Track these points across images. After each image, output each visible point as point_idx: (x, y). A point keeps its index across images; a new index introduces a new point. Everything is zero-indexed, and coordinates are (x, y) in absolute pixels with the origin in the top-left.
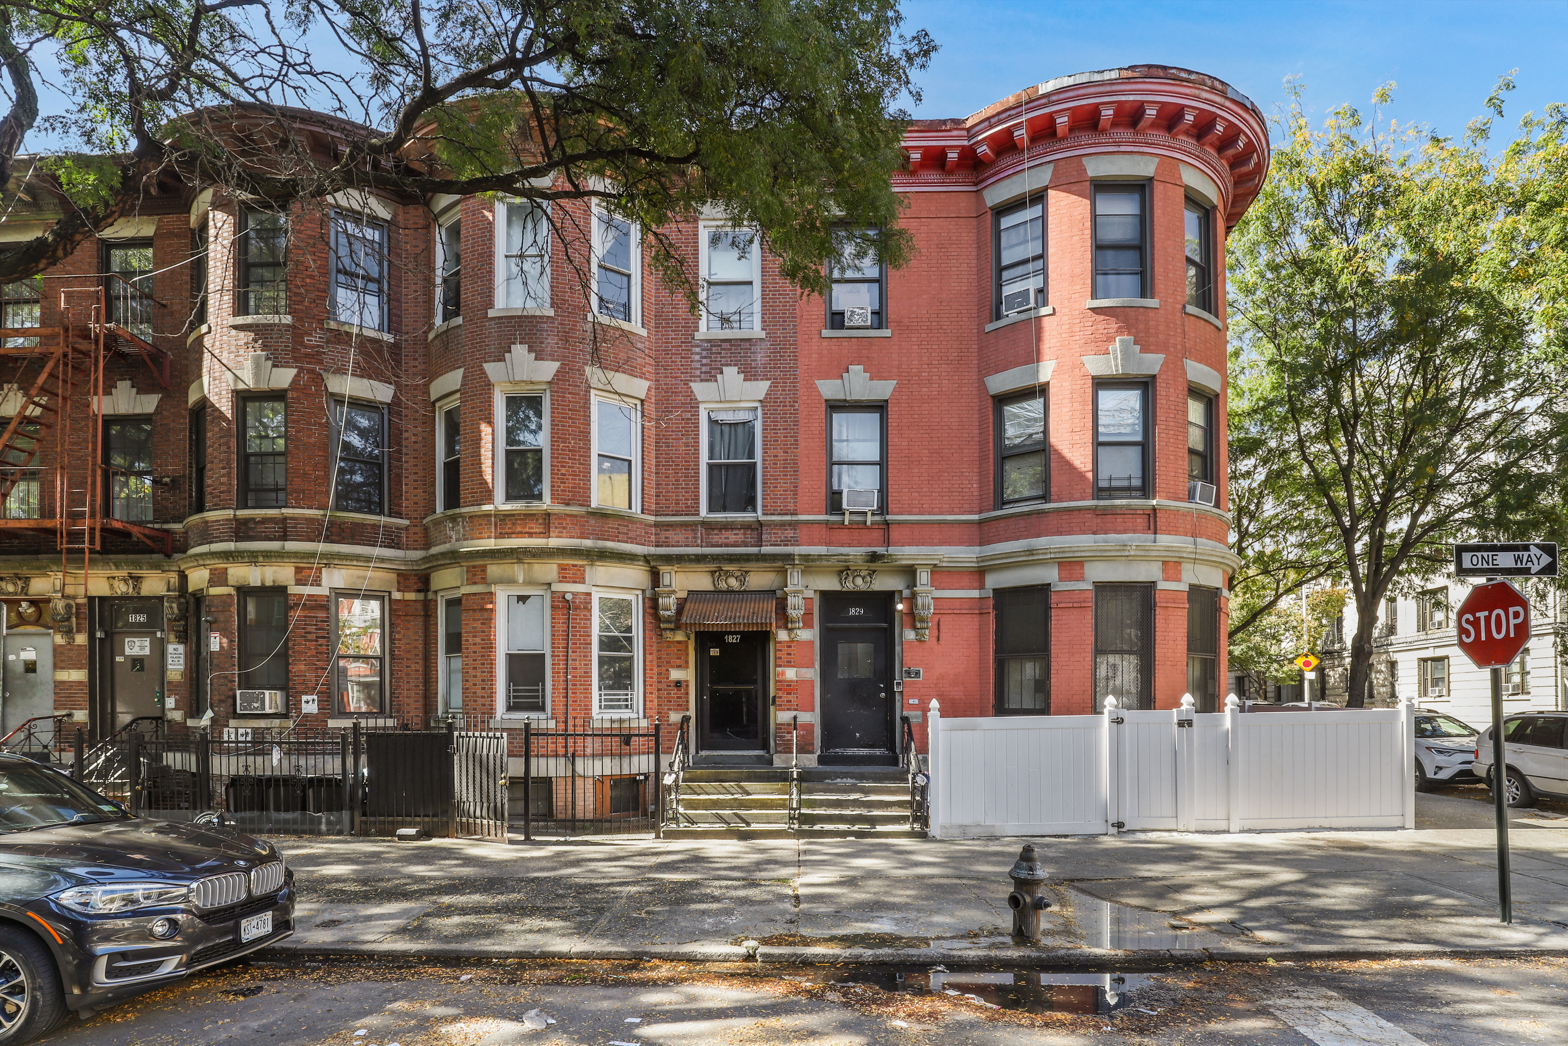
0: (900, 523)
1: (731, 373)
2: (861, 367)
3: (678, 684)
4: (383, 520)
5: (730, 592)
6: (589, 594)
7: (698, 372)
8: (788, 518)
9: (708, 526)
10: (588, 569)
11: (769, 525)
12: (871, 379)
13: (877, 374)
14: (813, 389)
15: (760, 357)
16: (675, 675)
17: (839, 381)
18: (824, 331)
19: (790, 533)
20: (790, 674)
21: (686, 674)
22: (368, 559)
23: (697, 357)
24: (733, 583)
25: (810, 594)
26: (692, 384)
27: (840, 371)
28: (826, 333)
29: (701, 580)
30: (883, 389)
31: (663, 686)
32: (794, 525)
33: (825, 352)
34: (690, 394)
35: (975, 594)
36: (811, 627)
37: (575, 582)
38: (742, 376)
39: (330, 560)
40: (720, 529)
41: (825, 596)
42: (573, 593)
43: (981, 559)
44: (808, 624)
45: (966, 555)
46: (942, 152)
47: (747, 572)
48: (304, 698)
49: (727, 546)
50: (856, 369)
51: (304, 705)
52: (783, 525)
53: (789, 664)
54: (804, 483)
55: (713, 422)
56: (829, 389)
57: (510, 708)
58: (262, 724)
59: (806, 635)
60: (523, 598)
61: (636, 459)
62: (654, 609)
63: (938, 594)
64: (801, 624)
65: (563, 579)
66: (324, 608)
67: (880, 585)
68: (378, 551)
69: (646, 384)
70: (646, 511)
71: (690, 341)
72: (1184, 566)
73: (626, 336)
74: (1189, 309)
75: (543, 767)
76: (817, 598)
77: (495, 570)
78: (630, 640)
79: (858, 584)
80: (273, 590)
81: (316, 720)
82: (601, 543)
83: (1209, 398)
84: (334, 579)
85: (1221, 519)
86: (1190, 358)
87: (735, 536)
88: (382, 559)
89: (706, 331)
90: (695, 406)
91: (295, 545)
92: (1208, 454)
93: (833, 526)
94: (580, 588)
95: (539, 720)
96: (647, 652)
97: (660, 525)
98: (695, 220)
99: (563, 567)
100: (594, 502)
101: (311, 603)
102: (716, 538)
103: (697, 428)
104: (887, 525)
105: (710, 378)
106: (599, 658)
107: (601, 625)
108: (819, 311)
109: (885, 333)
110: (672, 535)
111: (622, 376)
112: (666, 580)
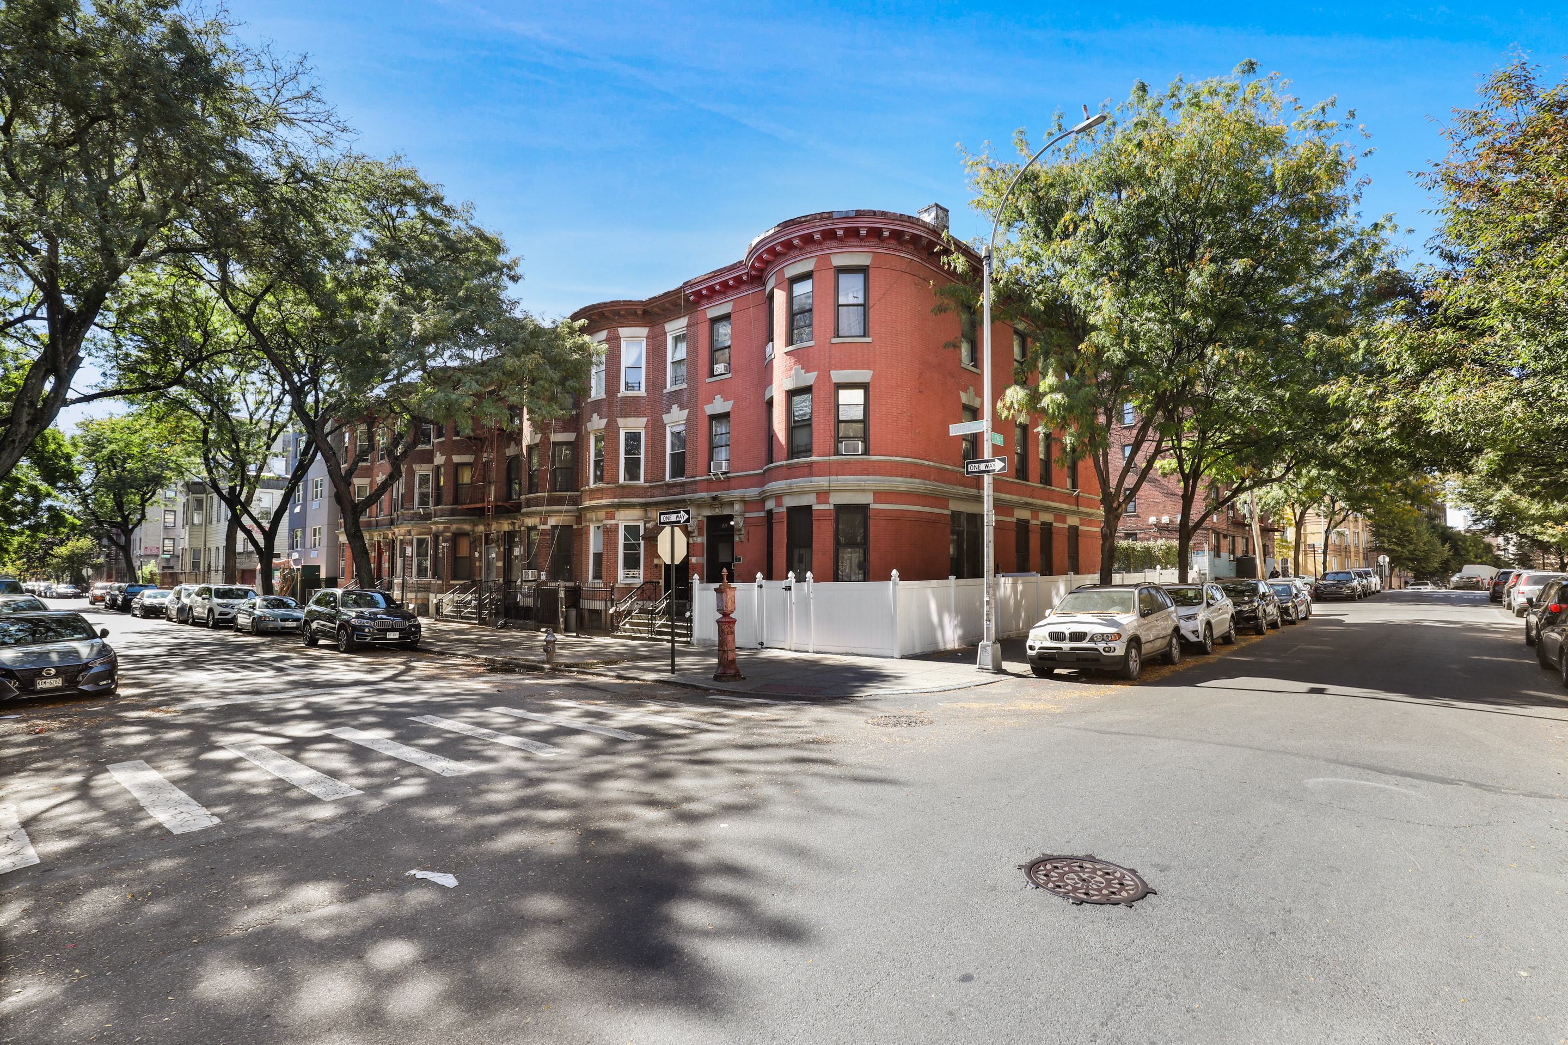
0: (734, 477)
1: (675, 407)
2: (721, 397)
3: (656, 566)
4: (569, 493)
6: (618, 525)
7: (665, 410)
8: (695, 479)
9: (669, 486)
10: (616, 513)
11: (688, 483)
12: (724, 401)
13: (726, 399)
14: (703, 410)
15: (685, 398)
16: (655, 561)
17: (712, 404)
18: (706, 380)
19: (694, 487)
20: (692, 560)
21: (660, 561)
22: (561, 512)
23: (665, 402)
25: (700, 518)
26: (663, 416)
27: (710, 400)
28: (708, 380)
30: (727, 407)
31: (651, 567)
32: (695, 482)
33: (707, 390)
34: (662, 421)
35: (762, 514)
36: (703, 535)
37: (611, 519)
38: (679, 409)
39: (550, 514)
40: (672, 487)
41: (708, 517)
42: (611, 525)
43: (760, 494)
44: (700, 534)
45: (752, 493)
46: (740, 277)
48: (542, 574)
49: (673, 495)
50: (718, 397)
51: (541, 577)
52: (692, 483)
53: (693, 555)
54: (699, 460)
55: (672, 433)
56: (710, 409)
57: (594, 578)
58: (530, 584)
59: (699, 540)
60: (599, 527)
61: (642, 456)
62: (645, 528)
63: (747, 515)
64: (696, 534)
65: (607, 518)
66: (548, 534)
67: (726, 512)
68: (565, 508)
69: (646, 419)
70: (646, 481)
71: (662, 395)
72: (832, 494)
73: (636, 399)
74: (835, 340)
75: (599, 605)
76: (705, 520)
77: (588, 515)
78: (639, 544)
79: (717, 512)
80: (534, 528)
81: (543, 582)
82: (622, 500)
83: (864, 386)
84: (552, 521)
85: (869, 461)
86: (835, 369)
87: (677, 490)
88: (567, 511)
89: (669, 387)
90: (663, 426)
91: (539, 509)
92: (865, 421)
93: (710, 481)
94: (613, 522)
95: (600, 583)
96: (645, 550)
97: (651, 487)
98: (665, 334)
99: (607, 513)
100: (621, 481)
101: (544, 533)
102: (671, 492)
103: (665, 437)
104: (729, 478)
105: (668, 411)
106: (625, 554)
107: (626, 538)
108: (706, 370)
109: (729, 375)
110: (657, 492)
111: (633, 419)
112: (649, 515)
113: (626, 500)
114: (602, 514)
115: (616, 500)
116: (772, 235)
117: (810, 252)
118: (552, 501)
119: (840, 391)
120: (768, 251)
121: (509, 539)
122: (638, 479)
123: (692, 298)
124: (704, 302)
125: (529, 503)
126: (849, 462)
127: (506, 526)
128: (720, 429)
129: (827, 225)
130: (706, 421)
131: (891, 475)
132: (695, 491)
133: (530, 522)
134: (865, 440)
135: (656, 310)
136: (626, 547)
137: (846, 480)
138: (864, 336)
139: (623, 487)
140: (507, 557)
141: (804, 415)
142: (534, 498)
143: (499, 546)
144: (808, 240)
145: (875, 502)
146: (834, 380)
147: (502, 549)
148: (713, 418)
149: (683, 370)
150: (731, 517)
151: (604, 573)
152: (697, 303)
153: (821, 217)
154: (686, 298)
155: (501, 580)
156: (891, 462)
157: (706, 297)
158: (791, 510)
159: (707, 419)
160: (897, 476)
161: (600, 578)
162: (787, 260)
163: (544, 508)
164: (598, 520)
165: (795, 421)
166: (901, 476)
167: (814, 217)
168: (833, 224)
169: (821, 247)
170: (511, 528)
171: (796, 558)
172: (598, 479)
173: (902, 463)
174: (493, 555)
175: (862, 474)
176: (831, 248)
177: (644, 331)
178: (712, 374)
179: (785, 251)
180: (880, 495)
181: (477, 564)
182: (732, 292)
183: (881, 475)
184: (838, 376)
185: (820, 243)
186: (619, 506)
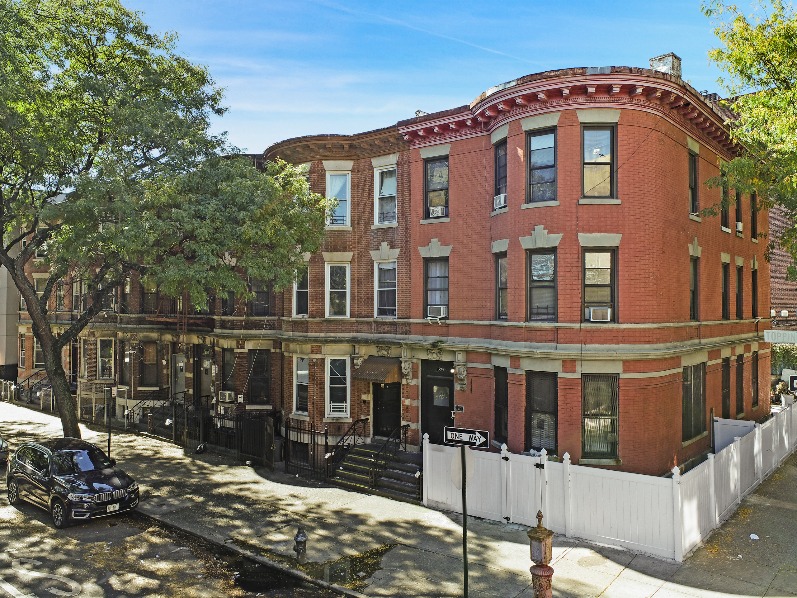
0: (454, 324)
1: (384, 244)
2: (436, 239)
3: (364, 401)
4: (266, 317)
5: (383, 357)
6: (324, 359)
7: (373, 245)
8: (405, 320)
9: (377, 323)
10: (323, 347)
11: (399, 324)
12: (441, 245)
13: (444, 243)
14: (417, 252)
15: (396, 237)
16: (364, 397)
17: (428, 247)
18: (421, 221)
19: (407, 328)
20: (407, 402)
21: (369, 397)
22: (260, 336)
23: (372, 238)
24: (385, 353)
25: (415, 361)
26: (370, 252)
27: (426, 243)
28: (422, 222)
29: (373, 351)
30: (445, 251)
31: (359, 402)
32: (409, 324)
33: (422, 232)
34: (369, 256)
35: (488, 366)
36: (417, 378)
37: (317, 353)
38: (389, 246)
40: (382, 325)
41: (423, 361)
42: (317, 359)
43: (487, 347)
44: (415, 376)
45: (477, 344)
46: (464, 121)
47: (390, 347)
48: (239, 396)
49: (384, 333)
50: (434, 240)
51: (239, 399)
52: (404, 324)
53: (407, 397)
54: (413, 301)
55: (380, 270)
56: (424, 252)
57: (298, 409)
58: (227, 405)
59: (414, 382)
60: (302, 359)
61: (348, 290)
62: (353, 364)
63: (470, 365)
64: (410, 376)
65: (313, 352)
66: (246, 358)
67: (446, 358)
68: (263, 332)
69: (351, 254)
70: (352, 316)
71: (369, 230)
72: (578, 363)
73: (341, 233)
74: (582, 202)
75: (305, 438)
76: (420, 362)
77: (292, 346)
78: (345, 379)
79: (435, 357)
80: (231, 350)
81: (242, 405)
82: (328, 335)
83: (613, 251)
84: (250, 345)
85: (619, 329)
86: (583, 232)
87: (387, 328)
88: (265, 336)
89: (377, 224)
90: (372, 263)
91: (236, 332)
92: (613, 286)
93: (426, 324)
94: (319, 356)
95: (305, 417)
96: (352, 385)
97: (357, 322)
98: (372, 169)
99: (313, 347)
100: (327, 315)
101: (241, 356)
102: (380, 329)
103: (373, 273)
104: (448, 325)
105: (377, 248)
106: (332, 389)
107: (332, 373)
108: (420, 210)
109: (447, 220)
110: (363, 327)
111: (339, 253)
112: (357, 351)
113: (332, 335)
114: (308, 347)
115: (322, 335)
116: (514, 87)
117: (554, 107)
118: (249, 326)
119: (587, 255)
120: (505, 102)
121: (198, 351)
122: (344, 313)
123: (406, 137)
124: (418, 141)
125: (223, 325)
126: (598, 330)
127: (195, 339)
128: (436, 271)
129: (578, 81)
130: (421, 263)
131: (640, 343)
132: (409, 333)
133: (225, 344)
134: (613, 304)
135: (364, 145)
136: (332, 381)
137: (595, 349)
138: (612, 196)
139: (329, 321)
140: (197, 368)
141: (545, 275)
142: (229, 321)
143: (188, 359)
144: (556, 94)
145: (625, 372)
146: (582, 244)
147: (191, 361)
148: (428, 260)
149: (393, 208)
150: (450, 365)
151: (310, 407)
152: (410, 142)
153: (573, 72)
154: (401, 137)
155: (191, 391)
156: (640, 329)
157: (422, 137)
158: (530, 374)
159: (422, 261)
160: (645, 343)
161: (306, 410)
162: (525, 112)
163: (242, 332)
164: (302, 353)
165: (533, 281)
166: (648, 343)
167: (565, 72)
168: (586, 80)
169: (566, 102)
170: (201, 342)
171: (535, 422)
172: (302, 309)
173: (649, 329)
174: (181, 364)
175: (611, 342)
176: (578, 103)
177: (349, 164)
178: (427, 215)
179: (525, 103)
180: (628, 365)
181: (165, 371)
182: (452, 135)
183: (630, 343)
184: (585, 239)
185: (567, 98)
186: (327, 341)
